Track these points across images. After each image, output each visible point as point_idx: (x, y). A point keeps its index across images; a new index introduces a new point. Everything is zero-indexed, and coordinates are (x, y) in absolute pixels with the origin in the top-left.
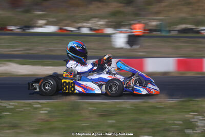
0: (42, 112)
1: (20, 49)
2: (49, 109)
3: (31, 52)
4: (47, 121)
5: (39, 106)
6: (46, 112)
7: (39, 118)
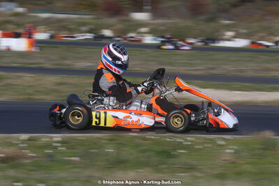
0: (228, 151)
1: (200, 68)
2: (236, 147)
3: (214, 72)
4: (234, 163)
5: (223, 143)
6: (232, 151)
7: (224, 158)
